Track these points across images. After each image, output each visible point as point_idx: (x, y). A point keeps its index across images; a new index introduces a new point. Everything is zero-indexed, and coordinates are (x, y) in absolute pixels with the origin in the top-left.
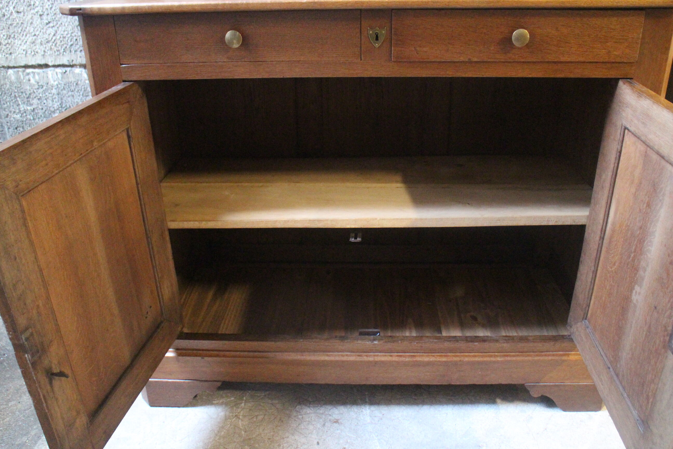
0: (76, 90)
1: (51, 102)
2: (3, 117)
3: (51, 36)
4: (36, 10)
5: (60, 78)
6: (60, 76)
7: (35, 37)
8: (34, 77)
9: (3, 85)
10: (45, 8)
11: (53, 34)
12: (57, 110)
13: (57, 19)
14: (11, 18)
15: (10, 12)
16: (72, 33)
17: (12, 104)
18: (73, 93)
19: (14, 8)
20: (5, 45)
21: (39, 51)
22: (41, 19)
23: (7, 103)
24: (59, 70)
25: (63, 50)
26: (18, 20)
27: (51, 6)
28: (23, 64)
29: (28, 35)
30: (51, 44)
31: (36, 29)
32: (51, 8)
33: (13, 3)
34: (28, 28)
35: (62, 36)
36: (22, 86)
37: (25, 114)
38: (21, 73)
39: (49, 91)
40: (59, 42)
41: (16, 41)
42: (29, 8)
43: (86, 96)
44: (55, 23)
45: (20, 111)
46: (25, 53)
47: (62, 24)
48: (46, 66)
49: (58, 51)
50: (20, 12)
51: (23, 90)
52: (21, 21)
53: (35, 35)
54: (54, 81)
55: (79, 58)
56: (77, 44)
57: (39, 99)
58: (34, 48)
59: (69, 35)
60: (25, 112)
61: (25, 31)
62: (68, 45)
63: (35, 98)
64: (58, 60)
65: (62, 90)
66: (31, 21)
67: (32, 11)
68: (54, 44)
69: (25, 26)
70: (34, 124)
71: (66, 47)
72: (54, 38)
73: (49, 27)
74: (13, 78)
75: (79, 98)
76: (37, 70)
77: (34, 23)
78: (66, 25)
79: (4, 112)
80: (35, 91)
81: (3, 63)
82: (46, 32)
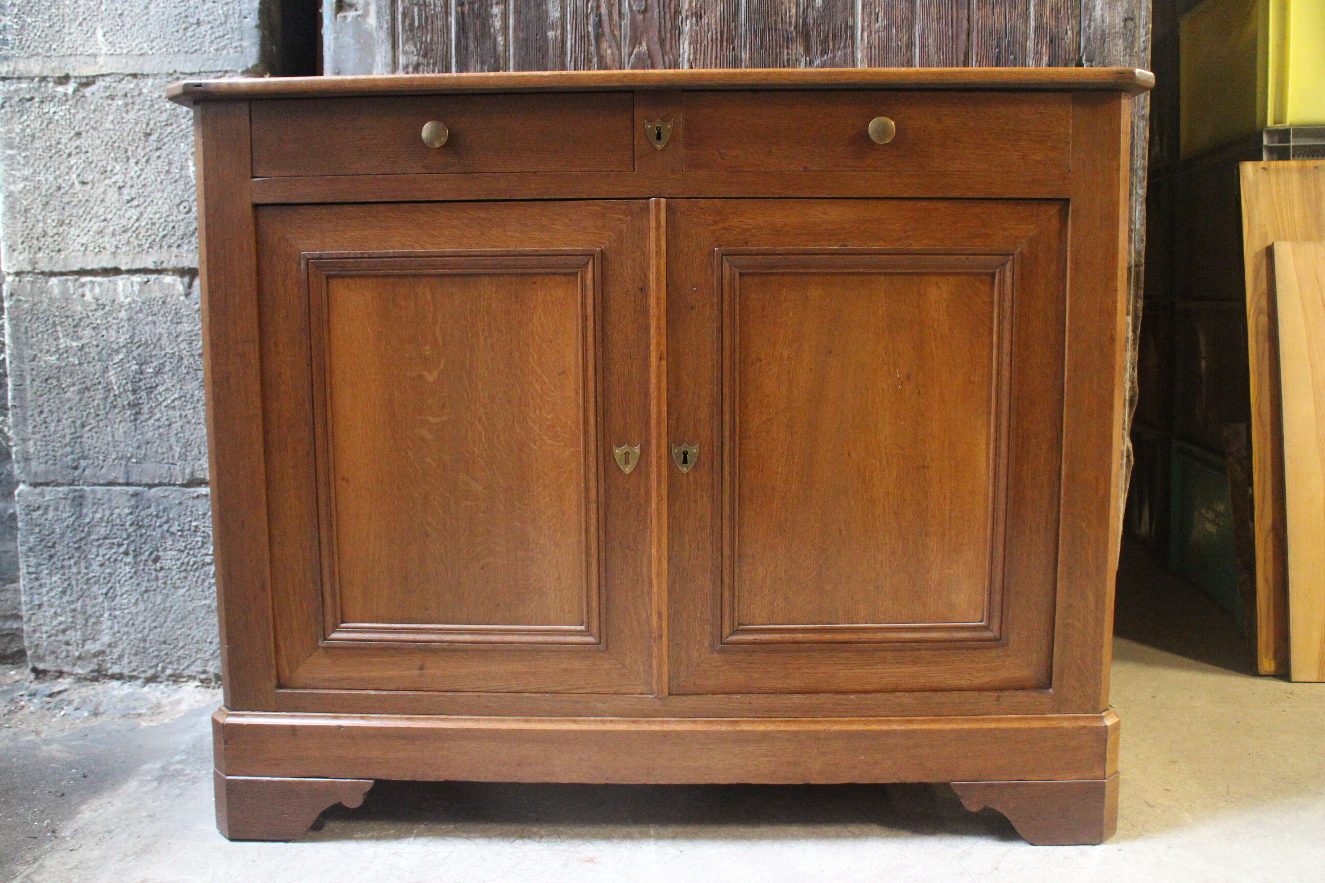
0: (162, 312)
1: (113, 333)
2: (27, 360)
3: (132, 221)
4: (113, 180)
5: (137, 292)
6: (136, 288)
7: (105, 223)
8: (92, 290)
9: (36, 304)
10: (128, 176)
11: (135, 218)
12: (124, 346)
13: (146, 194)
14: (70, 192)
15: (71, 182)
16: (168, 216)
17: (46, 337)
18: (155, 318)
19: (79, 175)
20: (52, 237)
21: (108, 246)
22: (120, 194)
23: (37, 334)
24: (137, 279)
25: (148, 245)
26: (80, 196)
27: (138, 173)
28: (76, 268)
29: (94, 220)
30: (129, 234)
31: (108, 210)
32: (139, 176)
33: (77, 168)
34: (96, 208)
35: (150, 222)
36: (70, 306)
37: (65, 355)
38: (70, 284)
39: (114, 315)
40: (143, 231)
41: (73, 229)
42: (103, 177)
43: (178, 323)
44: (142, 200)
45: (59, 349)
46: (83, 249)
47: (152, 201)
48: (116, 271)
49: (139, 246)
50: (87, 183)
51: (68, 313)
52: (86, 197)
53: (105, 220)
54: (126, 297)
55: (173, 258)
56: (174, 235)
57: (94, 328)
58: (100, 241)
59: (162, 220)
60: (67, 351)
61: (89, 213)
62: (157, 235)
63: (88, 326)
64: (138, 261)
65: (137, 313)
66: (102, 196)
67: (107, 182)
68: (134, 235)
69: (91, 205)
70: (79, 372)
71: (154, 240)
72: (136, 225)
73: (131, 207)
74: (56, 291)
75: (164, 326)
76: (99, 279)
77: (107, 199)
78: (160, 203)
79: (30, 351)
80: (90, 314)
81: (44, 266)
82: (124, 216)
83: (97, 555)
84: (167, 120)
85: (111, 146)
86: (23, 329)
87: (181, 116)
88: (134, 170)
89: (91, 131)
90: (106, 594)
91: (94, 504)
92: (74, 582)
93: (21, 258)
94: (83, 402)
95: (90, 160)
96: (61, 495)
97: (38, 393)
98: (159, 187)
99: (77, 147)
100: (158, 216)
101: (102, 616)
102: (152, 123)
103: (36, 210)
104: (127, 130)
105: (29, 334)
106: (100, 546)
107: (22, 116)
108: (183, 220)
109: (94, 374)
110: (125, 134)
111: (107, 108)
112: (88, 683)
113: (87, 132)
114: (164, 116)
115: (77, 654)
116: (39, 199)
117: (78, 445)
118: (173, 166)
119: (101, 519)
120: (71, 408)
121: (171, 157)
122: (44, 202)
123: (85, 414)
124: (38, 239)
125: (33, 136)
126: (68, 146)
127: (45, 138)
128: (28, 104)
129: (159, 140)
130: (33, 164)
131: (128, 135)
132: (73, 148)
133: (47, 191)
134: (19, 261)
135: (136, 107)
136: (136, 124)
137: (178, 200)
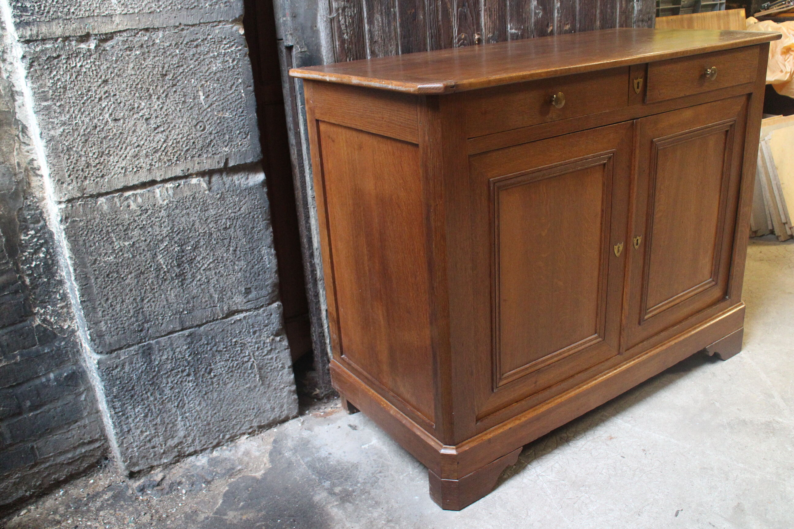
0: (193, 205)
1: (158, 229)
3: (161, 143)
4: (141, 114)
5: (172, 195)
6: (171, 192)
7: (138, 148)
8: (135, 201)
9: (90, 221)
10: (153, 109)
11: (163, 140)
12: (166, 236)
13: (169, 121)
14: (105, 128)
15: (105, 120)
16: (188, 135)
17: (102, 244)
18: (188, 210)
19: (111, 115)
20: (95, 166)
21: (144, 165)
22: (148, 124)
23: (95, 243)
24: (170, 185)
25: (175, 159)
26: (115, 130)
27: (161, 106)
28: (120, 186)
29: (129, 148)
30: (159, 154)
31: (140, 138)
32: (162, 108)
33: (109, 110)
34: (129, 138)
35: (175, 141)
36: (119, 216)
37: (120, 253)
38: (116, 200)
39: (156, 215)
40: (170, 150)
41: (112, 157)
42: (131, 113)
43: (205, 211)
44: (166, 126)
45: (115, 250)
46: (123, 171)
47: (175, 126)
48: (153, 183)
49: (168, 161)
50: (119, 119)
51: (119, 222)
52: (120, 131)
53: (138, 146)
54: (164, 200)
55: (196, 165)
56: (195, 148)
57: (141, 228)
58: (137, 163)
59: (184, 139)
60: (121, 250)
61: (124, 142)
62: (182, 151)
63: (136, 227)
64: (170, 172)
65: (173, 210)
66: (133, 128)
67: (136, 116)
68: (164, 153)
69: (125, 136)
70: (134, 263)
71: (180, 154)
72: (164, 146)
73: (158, 133)
74: (105, 208)
75: (196, 215)
76: (139, 191)
77: (138, 130)
78: (181, 126)
79: (90, 257)
80: (137, 218)
81: (91, 189)
82: (153, 140)
83: (168, 383)
84: (178, 63)
85: (135, 88)
86: (81, 243)
87: (189, 58)
88: (156, 105)
89: (116, 78)
90: (178, 406)
91: (160, 350)
92: (153, 407)
93: (70, 188)
94: (140, 283)
95: (119, 101)
96: (133, 352)
97: (103, 287)
98: (179, 114)
99: (105, 93)
100: (180, 136)
101: (176, 421)
102: (166, 66)
103: (78, 146)
104: (147, 73)
105: (88, 245)
106: (168, 377)
107: (51, 72)
108: (200, 136)
109: (146, 261)
110: (146, 77)
111: (127, 58)
112: (173, 466)
113: (113, 79)
114: (175, 60)
115: (162, 451)
116: (79, 139)
117: (140, 315)
118: (187, 97)
119: (167, 359)
120: (131, 290)
121: (184, 90)
122: (83, 140)
123: (143, 291)
124: (82, 170)
125: (65, 88)
126: (98, 92)
127: (77, 88)
128: (55, 61)
129: (174, 78)
130: (69, 111)
131: (148, 77)
132: (103, 93)
133: (84, 131)
134: (69, 191)
135: (152, 55)
136: (154, 68)
137: (194, 122)
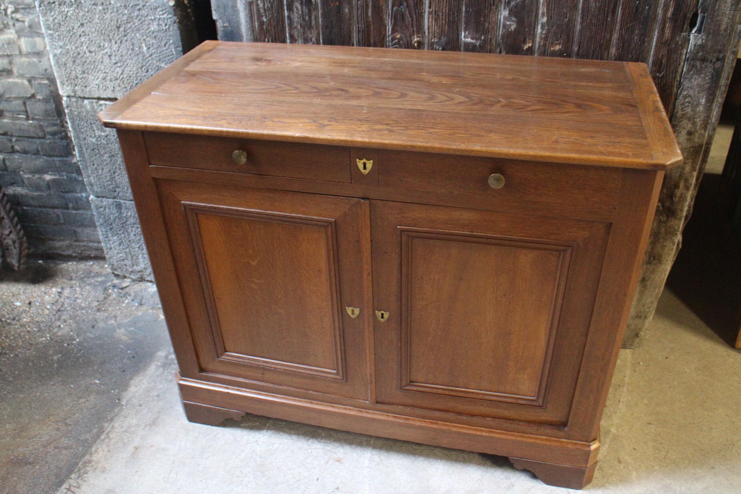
2: (81, 140)
3: (119, 74)
4: (105, 51)
9: (80, 113)
10: (113, 50)
11: (120, 72)
13: (123, 60)
14: (85, 56)
15: (84, 51)
16: (137, 73)
17: (88, 129)
19: (87, 48)
20: (81, 79)
21: (109, 86)
22: (110, 59)
23: (84, 127)
25: (129, 87)
26: (90, 59)
27: (118, 49)
28: (96, 96)
29: (100, 72)
30: (119, 81)
32: (118, 50)
33: (86, 43)
34: (99, 66)
35: (128, 75)
37: (99, 139)
38: (94, 104)
40: (126, 80)
41: (90, 76)
42: (99, 49)
44: (122, 63)
46: (97, 87)
47: (127, 64)
49: (125, 88)
50: (92, 52)
51: (97, 118)
52: (93, 60)
53: (105, 72)
58: (105, 83)
59: (134, 75)
60: (100, 137)
61: (97, 68)
62: (133, 83)
66: (101, 60)
67: (102, 52)
68: (122, 82)
69: (97, 64)
71: (132, 85)
72: (122, 76)
73: (117, 67)
74: (88, 107)
76: (108, 103)
77: (104, 61)
78: (132, 65)
79: (82, 135)
81: (79, 94)
82: (114, 71)
83: (132, 231)
84: (127, 20)
85: (101, 33)
86: (76, 124)
87: (134, 18)
88: (115, 47)
89: (89, 23)
90: (139, 247)
91: (126, 209)
92: (123, 241)
93: (68, 88)
94: (112, 162)
95: (91, 39)
96: (110, 203)
97: (91, 155)
98: (130, 57)
99: (83, 32)
100: (132, 73)
101: (138, 256)
102: (119, 21)
103: (70, 64)
104: (107, 24)
105: (80, 127)
106: (132, 227)
107: (51, 12)
108: (145, 76)
109: (115, 149)
110: (107, 26)
111: (94, 11)
112: (137, 282)
113: (87, 23)
114: (125, 18)
115: (131, 270)
116: (70, 59)
117: (113, 181)
118: (135, 46)
119: (131, 216)
120: (107, 164)
121: (133, 41)
122: (73, 60)
123: (114, 167)
124: (74, 79)
125: (60, 24)
126: (79, 30)
127: (66, 25)
128: (53, 5)
129: (125, 31)
130: (63, 40)
131: (108, 27)
132: (81, 32)
133: (73, 54)
134: (67, 91)
135: (110, 11)
136: (111, 20)
137: (140, 65)
